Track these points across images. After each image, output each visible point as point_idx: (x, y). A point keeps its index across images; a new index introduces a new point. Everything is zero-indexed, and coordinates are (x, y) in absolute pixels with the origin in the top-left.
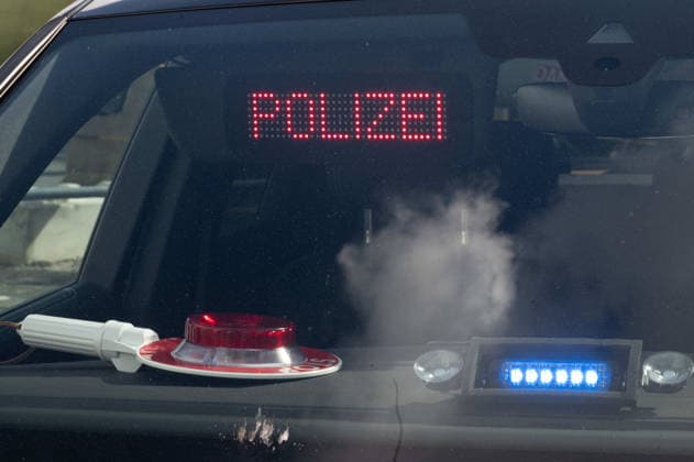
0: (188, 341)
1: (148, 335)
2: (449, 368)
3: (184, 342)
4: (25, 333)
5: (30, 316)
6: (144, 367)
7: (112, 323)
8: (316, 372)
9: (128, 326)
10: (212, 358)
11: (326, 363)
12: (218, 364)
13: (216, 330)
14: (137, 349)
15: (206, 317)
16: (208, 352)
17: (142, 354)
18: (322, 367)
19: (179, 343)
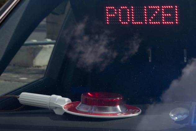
0: (82, 103)
1: (67, 100)
2: (183, 115)
3: (81, 103)
4: (21, 99)
5: (23, 93)
6: (65, 113)
7: (54, 96)
8: (131, 115)
9: (59, 97)
10: (91, 109)
11: (135, 111)
12: (94, 112)
13: (92, 99)
14: (63, 106)
15: (89, 94)
16: (90, 107)
17: (65, 108)
18: (134, 113)
19: (79, 103)
